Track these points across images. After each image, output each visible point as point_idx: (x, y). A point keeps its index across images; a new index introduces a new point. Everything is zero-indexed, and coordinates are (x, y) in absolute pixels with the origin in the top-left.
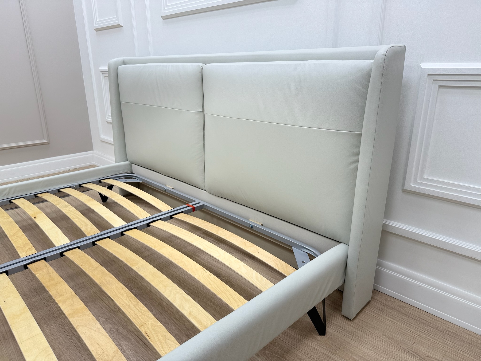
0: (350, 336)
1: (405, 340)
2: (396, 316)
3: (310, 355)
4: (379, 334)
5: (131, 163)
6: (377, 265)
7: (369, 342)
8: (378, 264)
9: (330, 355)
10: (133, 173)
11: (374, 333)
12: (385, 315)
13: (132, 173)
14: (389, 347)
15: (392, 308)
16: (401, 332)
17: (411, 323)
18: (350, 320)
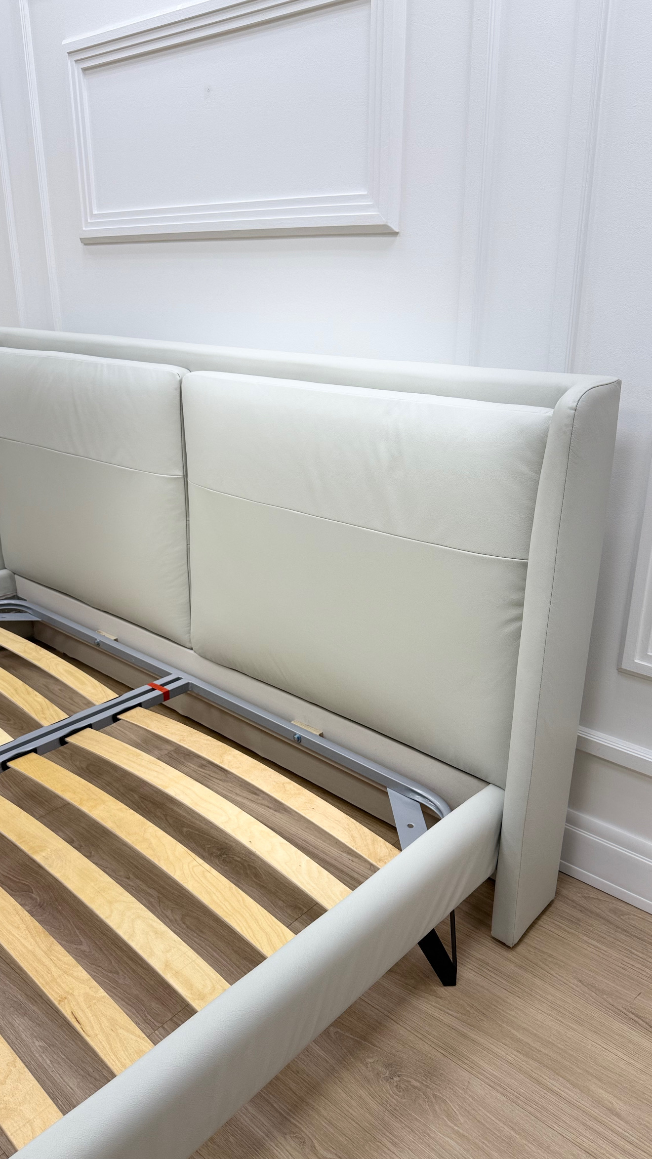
0: (507, 985)
1: (620, 989)
2: (604, 936)
3: (422, 1032)
4: (567, 978)
5: (13, 574)
6: (566, 822)
7: (547, 996)
8: (570, 820)
9: (465, 1031)
10: (20, 595)
11: (558, 976)
12: (583, 934)
13: (17, 595)
14: (586, 1007)
15: (598, 915)
16: (613, 971)
17: (634, 949)
18: (508, 947)
